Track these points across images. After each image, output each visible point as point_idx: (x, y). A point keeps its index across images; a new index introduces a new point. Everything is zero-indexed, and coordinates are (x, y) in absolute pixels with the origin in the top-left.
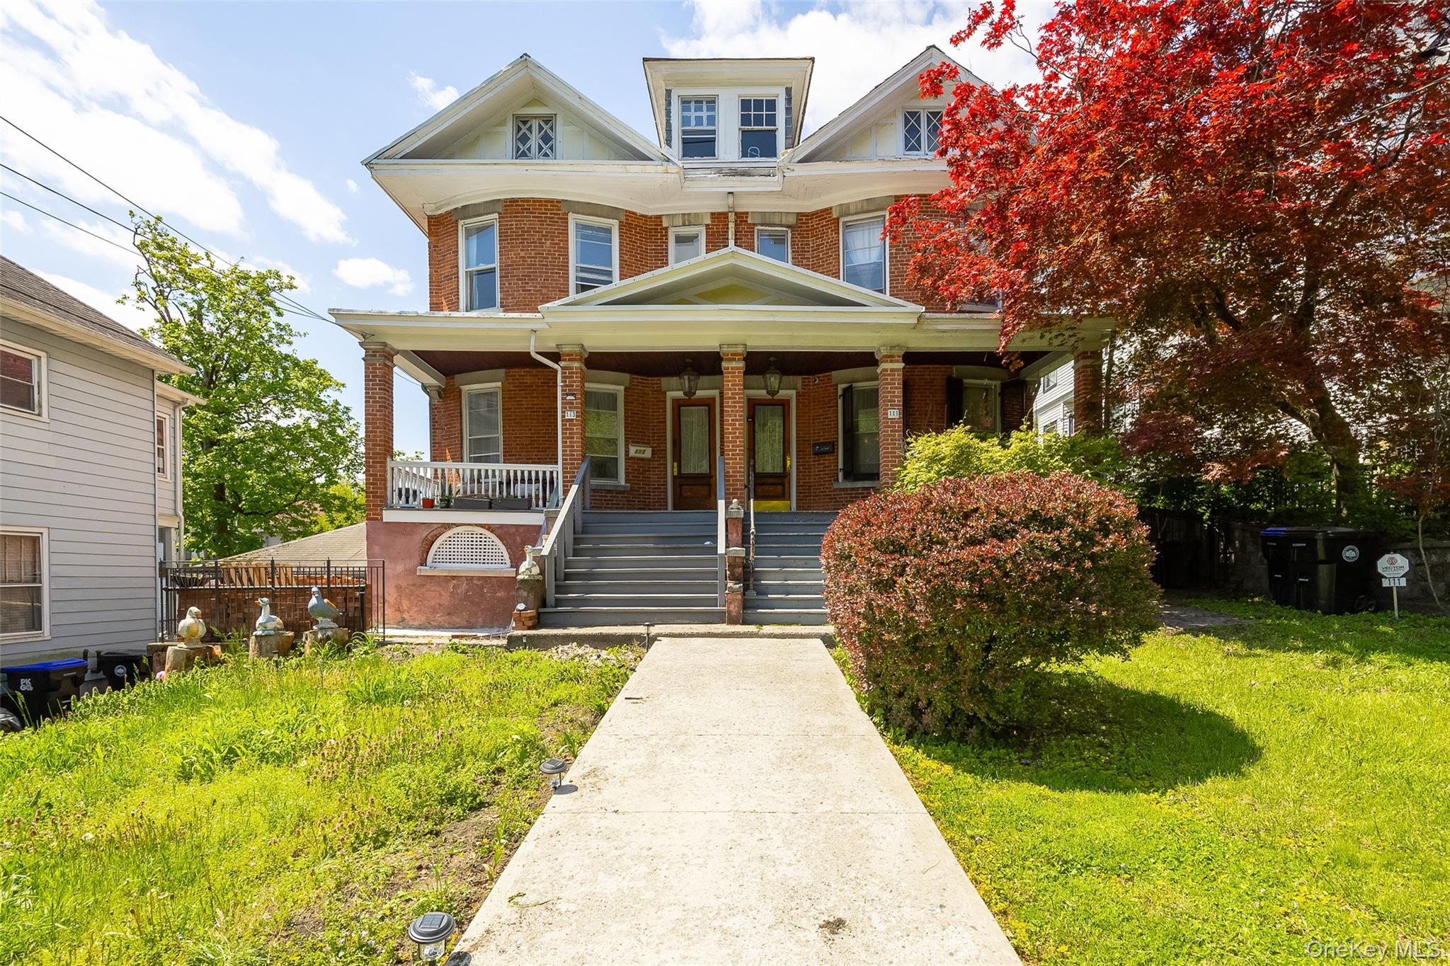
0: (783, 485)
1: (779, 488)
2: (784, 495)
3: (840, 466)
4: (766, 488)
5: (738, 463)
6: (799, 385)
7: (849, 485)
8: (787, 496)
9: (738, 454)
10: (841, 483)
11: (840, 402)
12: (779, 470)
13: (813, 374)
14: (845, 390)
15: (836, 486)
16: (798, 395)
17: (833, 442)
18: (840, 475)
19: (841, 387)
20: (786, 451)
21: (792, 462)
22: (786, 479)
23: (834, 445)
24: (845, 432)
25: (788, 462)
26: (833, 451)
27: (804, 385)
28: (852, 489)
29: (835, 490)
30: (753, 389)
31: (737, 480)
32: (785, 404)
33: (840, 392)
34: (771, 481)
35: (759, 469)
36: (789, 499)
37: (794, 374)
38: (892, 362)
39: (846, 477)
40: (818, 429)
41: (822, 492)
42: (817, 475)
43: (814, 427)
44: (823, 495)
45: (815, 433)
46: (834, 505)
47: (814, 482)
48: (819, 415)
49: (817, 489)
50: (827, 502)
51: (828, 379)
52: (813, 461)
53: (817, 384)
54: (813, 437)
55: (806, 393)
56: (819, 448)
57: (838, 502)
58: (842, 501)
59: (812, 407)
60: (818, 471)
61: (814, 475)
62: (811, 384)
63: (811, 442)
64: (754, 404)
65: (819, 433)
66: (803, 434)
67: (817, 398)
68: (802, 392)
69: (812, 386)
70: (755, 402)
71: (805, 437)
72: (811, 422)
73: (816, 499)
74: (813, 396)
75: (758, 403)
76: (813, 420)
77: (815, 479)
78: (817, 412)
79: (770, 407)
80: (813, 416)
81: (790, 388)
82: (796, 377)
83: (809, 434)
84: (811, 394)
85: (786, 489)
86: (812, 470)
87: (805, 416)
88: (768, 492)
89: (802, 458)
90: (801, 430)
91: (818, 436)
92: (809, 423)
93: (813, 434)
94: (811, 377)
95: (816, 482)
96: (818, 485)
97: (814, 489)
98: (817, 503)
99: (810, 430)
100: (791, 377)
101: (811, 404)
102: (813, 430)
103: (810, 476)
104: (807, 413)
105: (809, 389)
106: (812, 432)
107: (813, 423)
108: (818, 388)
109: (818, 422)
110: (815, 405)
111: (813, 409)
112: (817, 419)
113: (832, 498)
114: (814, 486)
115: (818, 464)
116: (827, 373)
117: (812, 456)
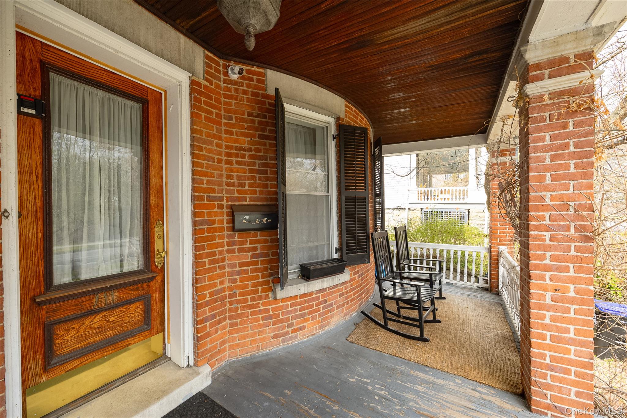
0: (145, 298)
1: (136, 312)
4: (96, 320)
6: (200, 66)
7: (303, 288)
8: (156, 324)
13: (226, 59)
15: (281, 294)
16: (195, 85)
22: (154, 285)
27: (207, 73)
28: (305, 294)
29: (278, 300)
32: (147, 101)
34: (112, 297)
36: (164, 329)
40: (239, 177)
41: (251, 307)
42: (239, 273)
43: (231, 170)
44: (253, 313)
45: (233, 185)
46: (275, 330)
47: (230, 289)
48: (241, 149)
49: (238, 302)
50: (261, 326)
51: (259, 81)
52: (229, 244)
53: (235, 83)
54: (228, 192)
55: (212, 91)
56: (249, 221)
57: (282, 321)
58: (287, 320)
59: (224, 128)
60: (241, 265)
61: (230, 274)
62: (222, 77)
63: (225, 203)
64: (42, 64)
65: (242, 185)
66: (208, 182)
67: (235, 112)
68: (205, 86)
69: (225, 81)
70: (49, 58)
71: (213, 191)
72: (224, 158)
73: (236, 324)
74: (226, 103)
75: (60, 64)
76: (228, 155)
77: (235, 281)
78: (236, 141)
79: (99, 93)
80: (227, 147)
81: (179, 64)
82: (191, 43)
83: (220, 184)
84: (223, 99)
85: (155, 306)
86: (227, 262)
87: (211, 143)
88: (101, 330)
89: (207, 239)
90: (205, 174)
91: (239, 192)
92: (220, 161)
93: (228, 184)
94: (221, 62)
95: (237, 287)
96: (241, 294)
97: (231, 303)
98: (238, 331)
99: (222, 175)
100: (182, 38)
101: (224, 121)
102: (228, 177)
103: (223, 275)
104: (215, 137)
105: (218, 86)
106: (224, 180)
107: (228, 163)
108: (236, 90)
109: (238, 163)
110: (233, 126)
111: (226, 132)
112: (237, 156)
113: (270, 317)
114: (230, 296)
115: (240, 250)
116: (255, 69)
117: (226, 233)
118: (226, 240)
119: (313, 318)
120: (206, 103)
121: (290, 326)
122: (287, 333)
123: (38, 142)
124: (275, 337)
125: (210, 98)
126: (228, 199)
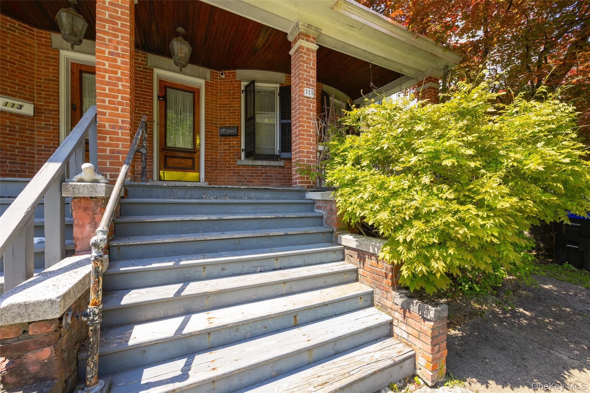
0: (193, 159)
1: (189, 162)
2: (194, 168)
3: (243, 147)
4: (178, 160)
5: (119, 116)
6: (208, 76)
7: (250, 163)
8: (196, 168)
9: (120, 104)
10: (243, 160)
11: (243, 96)
12: (190, 146)
13: (220, 70)
14: (246, 87)
15: (239, 163)
16: (206, 83)
17: (238, 127)
18: (243, 154)
19: (244, 84)
20: (195, 131)
21: (201, 141)
22: (196, 155)
23: (238, 128)
24: (247, 120)
25: (198, 141)
26: (237, 135)
27: (212, 78)
28: (253, 166)
29: (239, 166)
30: (164, 69)
31: (118, 139)
32: (194, 92)
33: (243, 88)
34: (182, 154)
35: (169, 144)
36: (199, 171)
37: (204, 65)
38: (307, 40)
39: (247, 156)
40: (224, 115)
41: (227, 167)
42: (223, 153)
43: (221, 113)
44: (229, 170)
45: (222, 118)
46: (238, 179)
47: (220, 159)
48: (225, 104)
49: (223, 164)
50: (232, 176)
51: (233, 76)
52: (220, 141)
53: (223, 79)
54: (220, 121)
55: (213, 84)
56: (225, 131)
57: (241, 176)
58: (244, 176)
59: (219, 97)
60: (224, 150)
61: (220, 153)
62: (219, 78)
63: (219, 126)
64: (165, 86)
65: (225, 118)
66: (211, 117)
67: (223, 90)
68: (211, 83)
69: (220, 79)
70: (167, 84)
71: (213, 121)
72: (218, 109)
73: (222, 173)
74: (220, 87)
75: (169, 86)
76: (220, 107)
77: (222, 156)
78: (223, 101)
79: (181, 92)
80: (220, 104)
81: (199, 77)
82: (205, 69)
83: (217, 118)
84: (219, 86)
85: (196, 163)
86: (219, 148)
87: (213, 103)
88: (179, 164)
89: (210, 138)
90: (209, 114)
91: (224, 121)
92: (216, 110)
93: (220, 119)
94: (218, 72)
95: (222, 158)
96: (224, 161)
97: (220, 164)
98: (223, 176)
99: (217, 115)
100: (201, 68)
101: (219, 94)
102: (220, 116)
103: (217, 153)
104: (214, 101)
105: (217, 82)
106: (219, 117)
107: (220, 110)
108: (224, 81)
109: (224, 110)
110: (222, 96)
111: (220, 98)
112: (223, 107)
113: (236, 173)
114: (220, 162)
115: (224, 144)
116: (232, 71)
117: (219, 137)
118: (219, 140)
119: (258, 179)
120: (211, 89)
121: (245, 179)
122: (244, 181)
123: (164, 107)
124: (238, 182)
125: (213, 87)
126: (220, 124)
